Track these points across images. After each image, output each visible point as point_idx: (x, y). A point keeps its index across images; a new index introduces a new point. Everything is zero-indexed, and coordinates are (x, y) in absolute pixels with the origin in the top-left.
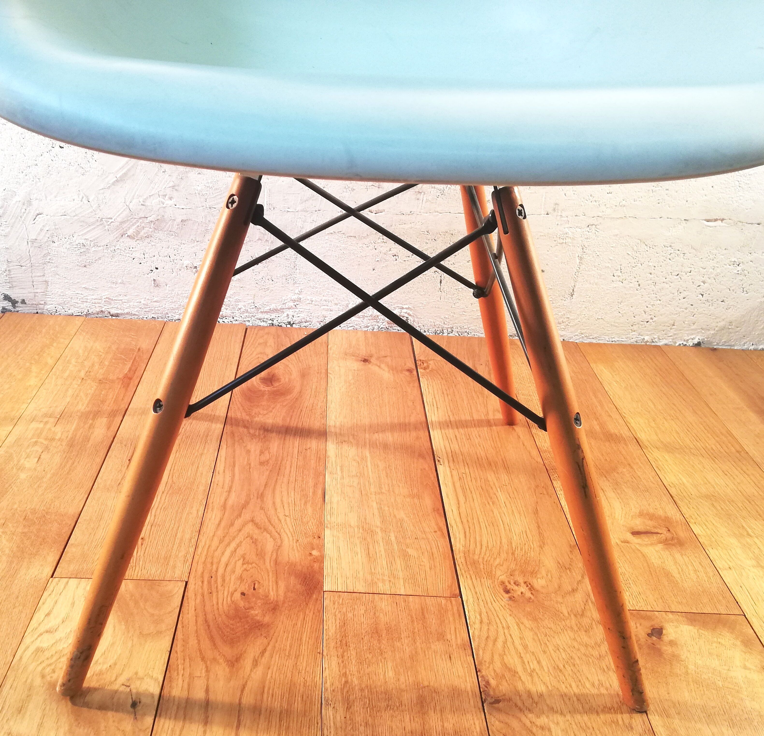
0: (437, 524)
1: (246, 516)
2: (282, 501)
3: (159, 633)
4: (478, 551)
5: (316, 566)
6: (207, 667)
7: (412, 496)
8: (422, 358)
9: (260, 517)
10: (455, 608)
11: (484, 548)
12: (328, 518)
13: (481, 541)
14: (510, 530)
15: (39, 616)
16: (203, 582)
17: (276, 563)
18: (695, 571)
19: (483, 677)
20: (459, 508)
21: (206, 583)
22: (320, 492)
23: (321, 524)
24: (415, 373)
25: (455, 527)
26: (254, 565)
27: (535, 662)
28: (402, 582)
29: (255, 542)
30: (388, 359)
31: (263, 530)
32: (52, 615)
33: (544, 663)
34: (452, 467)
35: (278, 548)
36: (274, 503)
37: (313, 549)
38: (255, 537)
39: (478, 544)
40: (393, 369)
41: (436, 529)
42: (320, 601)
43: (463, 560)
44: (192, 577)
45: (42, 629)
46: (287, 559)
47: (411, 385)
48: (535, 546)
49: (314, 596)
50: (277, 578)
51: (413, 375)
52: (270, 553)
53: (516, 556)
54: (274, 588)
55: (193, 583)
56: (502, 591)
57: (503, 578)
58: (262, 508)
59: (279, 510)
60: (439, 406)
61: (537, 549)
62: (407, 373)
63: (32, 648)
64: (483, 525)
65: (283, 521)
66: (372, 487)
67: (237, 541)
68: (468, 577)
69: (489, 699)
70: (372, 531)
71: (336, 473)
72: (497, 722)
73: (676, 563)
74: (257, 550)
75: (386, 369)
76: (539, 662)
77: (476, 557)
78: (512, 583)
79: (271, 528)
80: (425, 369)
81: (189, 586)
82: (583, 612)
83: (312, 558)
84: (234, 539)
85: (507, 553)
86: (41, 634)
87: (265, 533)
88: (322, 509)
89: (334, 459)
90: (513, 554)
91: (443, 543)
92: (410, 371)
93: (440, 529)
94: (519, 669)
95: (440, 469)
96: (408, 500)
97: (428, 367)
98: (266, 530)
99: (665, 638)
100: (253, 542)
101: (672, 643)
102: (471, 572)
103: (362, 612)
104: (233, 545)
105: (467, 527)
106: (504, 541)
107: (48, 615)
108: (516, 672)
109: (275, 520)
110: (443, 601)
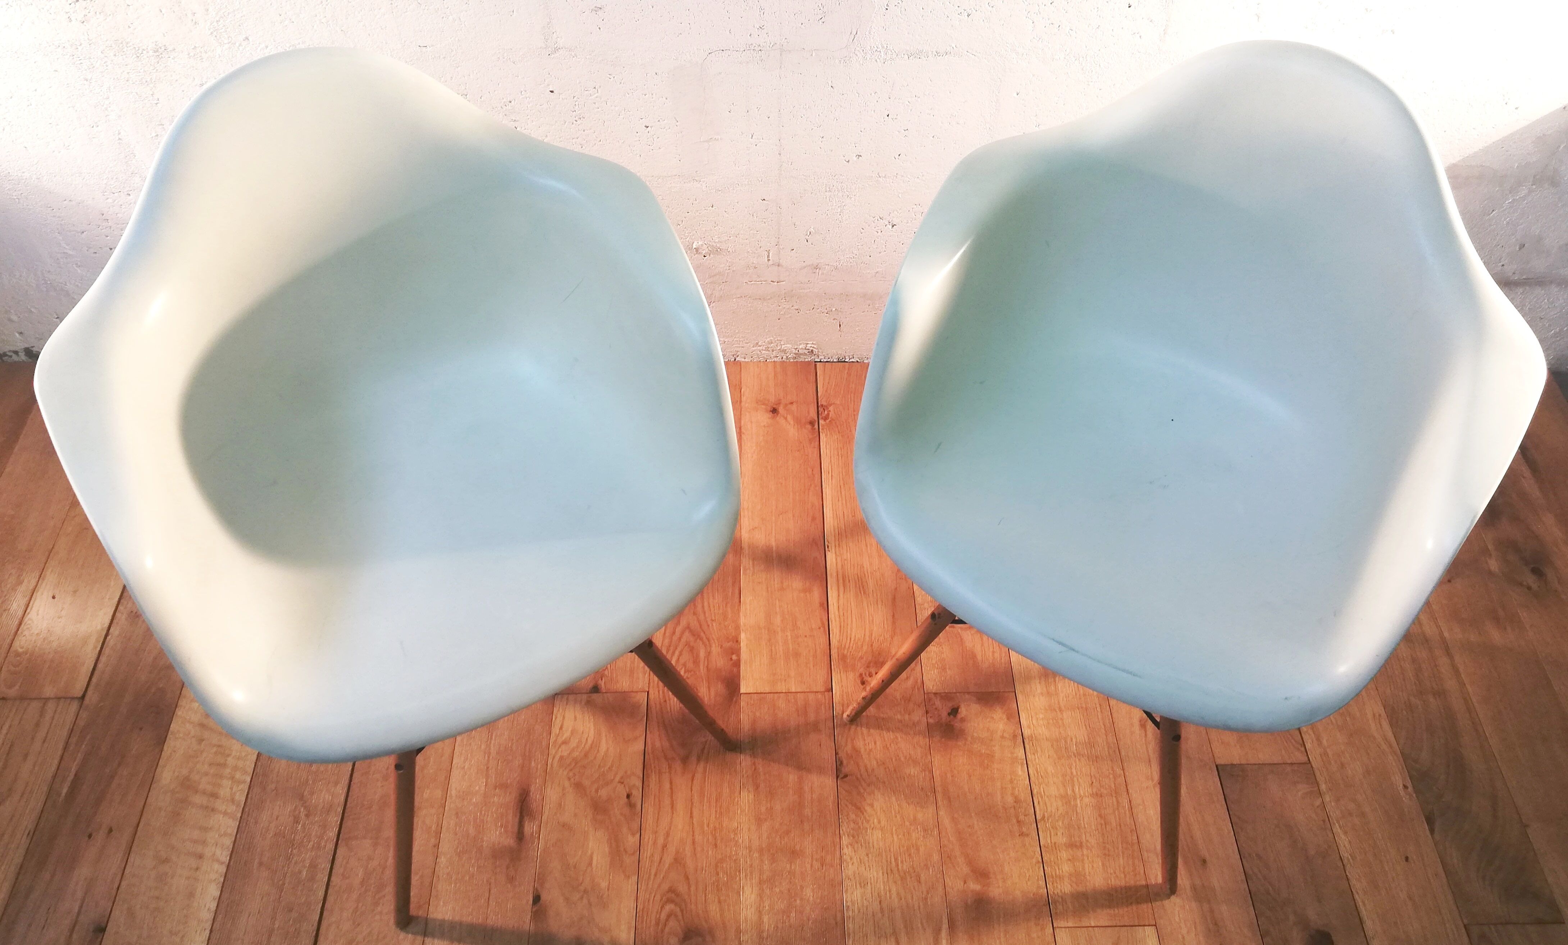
0: (821, 620)
1: (683, 623)
2: (709, 603)
3: (636, 738)
4: (847, 647)
5: (735, 670)
6: (669, 764)
7: (805, 591)
8: (824, 403)
9: (694, 624)
10: (827, 702)
11: (852, 642)
12: (742, 621)
13: (851, 634)
14: (873, 620)
15: (555, 730)
16: (659, 692)
17: (708, 670)
18: (993, 652)
19: (839, 759)
20: (838, 600)
21: (661, 692)
22: (737, 591)
23: (737, 628)
24: (816, 426)
25: (834, 621)
26: (692, 673)
27: (873, 743)
28: (793, 679)
29: (692, 649)
30: (794, 407)
31: (696, 637)
32: (564, 729)
33: (878, 743)
34: (838, 553)
35: (708, 654)
36: (703, 607)
37: (733, 654)
38: (692, 644)
39: (849, 639)
40: (798, 421)
41: (820, 625)
42: (738, 702)
43: (836, 655)
44: (651, 687)
45: (560, 740)
46: (715, 667)
47: (812, 445)
48: (888, 636)
49: (734, 699)
50: (709, 683)
51: (815, 429)
52: (703, 659)
53: (873, 647)
54: (708, 694)
55: (653, 693)
56: (859, 682)
57: (862, 670)
58: (695, 614)
59: (707, 615)
60: (833, 474)
61: (889, 639)
62: (809, 427)
63: (557, 757)
64: (854, 620)
65: (711, 625)
66: (776, 582)
67: (679, 649)
68: (839, 671)
69: (840, 775)
70: (774, 632)
71: (750, 569)
72: (844, 792)
73: (982, 645)
74: (694, 657)
75: (792, 423)
76: (875, 743)
77: (846, 652)
78: (867, 675)
79: (702, 634)
80: (825, 419)
81: (650, 696)
82: (910, 697)
83: (732, 662)
84: (676, 648)
85: (868, 645)
86: (560, 746)
87: (698, 640)
88: (739, 610)
89: (747, 552)
90: (872, 645)
91: (823, 640)
92: (812, 423)
93: (823, 624)
94: (862, 750)
95: (829, 555)
96: (802, 595)
97: (828, 414)
98: (699, 636)
99: (959, 716)
100: (690, 650)
101: (963, 720)
102: (841, 667)
103: (766, 710)
104: (677, 653)
105: (842, 620)
106: (867, 634)
107: (561, 728)
108: (860, 752)
109: (705, 627)
110: (820, 696)
